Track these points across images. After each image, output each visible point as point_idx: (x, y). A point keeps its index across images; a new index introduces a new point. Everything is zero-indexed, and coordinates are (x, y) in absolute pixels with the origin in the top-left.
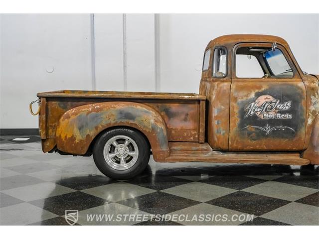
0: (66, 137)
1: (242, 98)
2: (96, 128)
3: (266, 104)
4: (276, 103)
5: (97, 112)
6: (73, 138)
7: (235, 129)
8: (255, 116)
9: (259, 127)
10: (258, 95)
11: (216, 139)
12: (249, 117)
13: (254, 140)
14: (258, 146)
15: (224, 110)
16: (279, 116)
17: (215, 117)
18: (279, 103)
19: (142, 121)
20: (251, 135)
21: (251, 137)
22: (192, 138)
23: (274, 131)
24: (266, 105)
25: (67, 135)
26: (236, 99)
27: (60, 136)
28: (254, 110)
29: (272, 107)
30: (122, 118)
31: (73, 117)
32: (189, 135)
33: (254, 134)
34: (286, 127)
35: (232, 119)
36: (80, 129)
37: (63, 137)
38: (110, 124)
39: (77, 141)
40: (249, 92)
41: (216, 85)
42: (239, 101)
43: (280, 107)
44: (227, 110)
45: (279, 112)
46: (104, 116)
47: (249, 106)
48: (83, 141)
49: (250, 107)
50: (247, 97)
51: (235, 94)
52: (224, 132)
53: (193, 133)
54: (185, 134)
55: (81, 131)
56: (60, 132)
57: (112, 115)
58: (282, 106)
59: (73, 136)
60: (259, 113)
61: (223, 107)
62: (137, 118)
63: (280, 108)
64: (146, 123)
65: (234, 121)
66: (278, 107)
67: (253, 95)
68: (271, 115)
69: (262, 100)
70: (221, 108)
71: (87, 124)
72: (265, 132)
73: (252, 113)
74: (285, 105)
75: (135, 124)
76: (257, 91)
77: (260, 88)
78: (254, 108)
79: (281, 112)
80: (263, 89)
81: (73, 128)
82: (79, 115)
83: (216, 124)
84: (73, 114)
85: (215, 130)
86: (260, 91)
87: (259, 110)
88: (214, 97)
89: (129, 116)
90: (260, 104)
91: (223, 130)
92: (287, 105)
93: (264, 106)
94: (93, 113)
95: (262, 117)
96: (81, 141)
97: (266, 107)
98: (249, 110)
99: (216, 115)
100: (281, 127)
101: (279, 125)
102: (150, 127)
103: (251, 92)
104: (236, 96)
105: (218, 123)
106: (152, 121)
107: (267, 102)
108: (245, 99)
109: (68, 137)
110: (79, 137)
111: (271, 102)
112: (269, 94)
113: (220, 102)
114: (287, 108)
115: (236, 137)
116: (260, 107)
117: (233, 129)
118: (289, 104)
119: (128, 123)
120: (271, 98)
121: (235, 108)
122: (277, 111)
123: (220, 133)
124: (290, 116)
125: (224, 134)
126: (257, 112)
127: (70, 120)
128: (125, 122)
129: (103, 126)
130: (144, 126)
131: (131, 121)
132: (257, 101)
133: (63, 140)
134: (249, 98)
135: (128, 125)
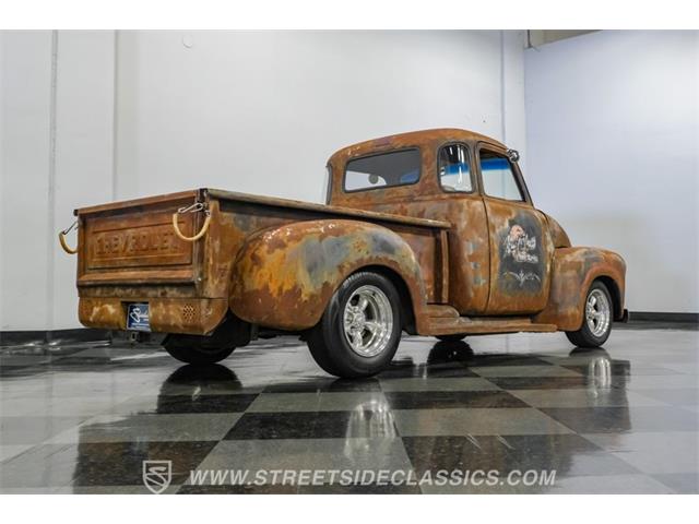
0: (280, 289)
1: (499, 227)
2: (341, 268)
3: (518, 238)
4: (525, 237)
5: (337, 236)
6: (296, 292)
7: (495, 277)
8: (511, 258)
9: (515, 275)
10: (512, 223)
11: (472, 294)
12: (507, 257)
13: (510, 294)
15: (483, 245)
16: (529, 257)
17: (469, 256)
18: (528, 238)
19: (403, 256)
20: (508, 287)
21: (508, 290)
23: (526, 281)
24: (519, 241)
25: (283, 284)
26: (493, 228)
27: (266, 288)
28: (510, 247)
29: (523, 243)
30: (377, 250)
31: (292, 245)
33: (510, 285)
34: (534, 275)
36: (310, 270)
37: (273, 288)
38: (362, 260)
39: (304, 297)
40: (503, 219)
41: (465, 204)
42: (497, 231)
44: (487, 245)
45: (528, 252)
46: (350, 244)
47: (506, 240)
48: (316, 296)
49: (507, 242)
50: (503, 225)
51: (492, 220)
52: (484, 281)
55: (313, 274)
56: (266, 279)
57: (363, 243)
58: (530, 242)
59: (295, 287)
60: (514, 252)
61: (481, 240)
62: (397, 251)
63: (529, 245)
65: (495, 264)
66: (527, 244)
67: (507, 225)
69: (515, 232)
70: (478, 241)
71: (323, 259)
72: (520, 282)
73: (509, 251)
75: (396, 263)
76: (509, 217)
77: (510, 214)
78: (510, 244)
80: (513, 216)
81: (297, 268)
82: (304, 240)
83: (472, 267)
84: (291, 238)
85: (470, 278)
86: (512, 218)
87: (514, 247)
88: (463, 224)
89: (387, 247)
90: (514, 238)
91: (483, 278)
92: (532, 243)
94: (331, 237)
95: (517, 258)
96: (312, 296)
97: (519, 243)
98: (506, 246)
99: (471, 253)
100: (531, 274)
101: (530, 271)
102: (413, 269)
103: (505, 218)
104: (493, 224)
105: (475, 266)
106: (413, 258)
107: (519, 236)
108: (501, 229)
109: (285, 288)
110: (309, 287)
111: (522, 237)
112: (519, 224)
113: (477, 231)
114: (534, 246)
115: (496, 290)
116: (514, 243)
117: (493, 277)
118: (534, 241)
119: (386, 259)
120: (521, 230)
121: (495, 243)
122: (527, 250)
123: (479, 284)
125: (483, 285)
126: (513, 250)
127: (288, 251)
128: (382, 257)
129: (352, 265)
131: (390, 257)
132: (511, 233)
133: (275, 295)
134: (505, 227)
135: (387, 264)
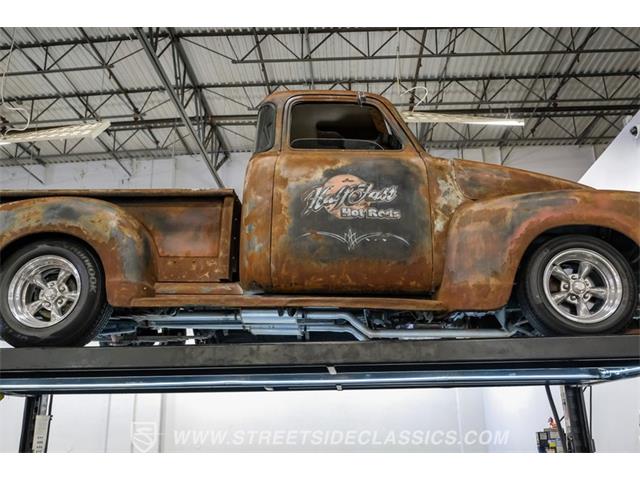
1: (298, 180)
3: (345, 190)
4: (366, 189)
5: (10, 210)
7: (282, 238)
8: (323, 213)
9: (333, 235)
10: (329, 175)
11: (246, 264)
12: (312, 214)
13: (324, 262)
14: (333, 276)
15: (261, 204)
16: (372, 212)
17: (246, 219)
18: (373, 189)
19: (93, 222)
20: (317, 251)
21: (318, 255)
22: (207, 275)
23: (364, 243)
24: (346, 194)
26: (284, 182)
28: (321, 202)
29: (358, 195)
30: (53, 217)
32: (202, 268)
33: (322, 248)
34: (388, 234)
35: (277, 219)
38: (27, 228)
40: (312, 170)
42: (292, 184)
43: (375, 196)
44: (268, 202)
45: (371, 206)
46: (19, 216)
47: (310, 195)
49: (313, 196)
50: (307, 176)
51: (285, 174)
52: (261, 245)
53: (210, 264)
54: (194, 267)
57: (36, 213)
58: (378, 194)
60: (332, 207)
61: (259, 198)
62: (83, 217)
63: (376, 198)
64: (99, 227)
65: (282, 223)
66: (371, 195)
67: (319, 175)
68: (357, 211)
69: (338, 183)
70: (256, 200)
72: (347, 245)
73: (318, 206)
74: (385, 192)
75: (78, 229)
76: (328, 167)
77: (334, 162)
78: (321, 198)
79: (378, 206)
80: (340, 165)
83: (247, 232)
85: (246, 243)
86: (334, 168)
87: (331, 201)
90: (334, 190)
91: (259, 242)
92: (391, 193)
93: (342, 194)
94: (2, 212)
95: (339, 214)
97: (345, 196)
98: (310, 202)
99: (247, 214)
100: (378, 234)
101: (376, 230)
102: (108, 234)
103: (316, 168)
104: (285, 176)
105: (250, 230)
106: (114, 224)
107: (347, 187)
108: (303, 181)
111: (356, 188)
112: (351, 174)
113: (255, 189)
114: (390, 198)
115: (285, 255)
116: (333, 196)
117: (278, 237)
118: (393, 191)
119: (62, 225)
120: (356, 181)
121: (283, 199)
122: (369, 203)
123: (254, 248)
124: (397, 215)
125: (260, 250)
126: (328, 204)
128: (57, 224)
129: (13, 234)
130: (95, 233)
131: (70, 223)
132: (327, 185)
134: (312, 179)
135: (61, 230)
